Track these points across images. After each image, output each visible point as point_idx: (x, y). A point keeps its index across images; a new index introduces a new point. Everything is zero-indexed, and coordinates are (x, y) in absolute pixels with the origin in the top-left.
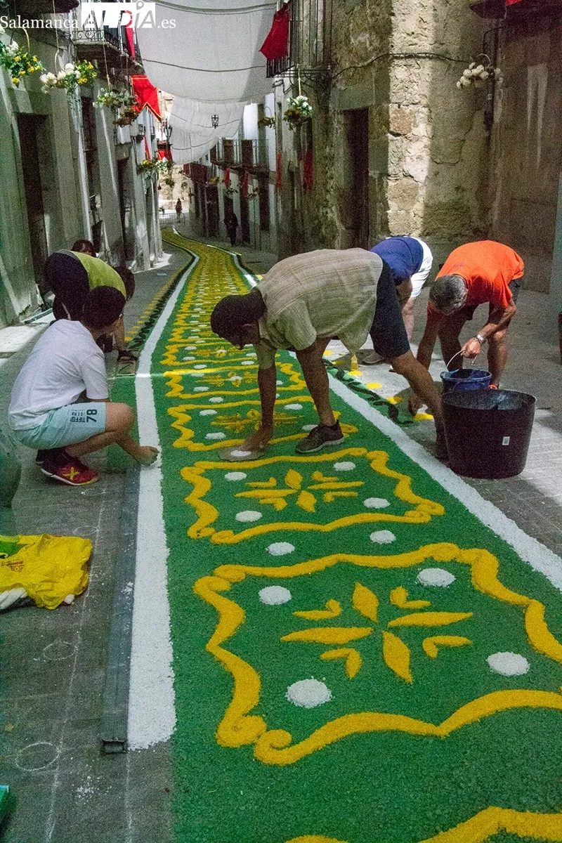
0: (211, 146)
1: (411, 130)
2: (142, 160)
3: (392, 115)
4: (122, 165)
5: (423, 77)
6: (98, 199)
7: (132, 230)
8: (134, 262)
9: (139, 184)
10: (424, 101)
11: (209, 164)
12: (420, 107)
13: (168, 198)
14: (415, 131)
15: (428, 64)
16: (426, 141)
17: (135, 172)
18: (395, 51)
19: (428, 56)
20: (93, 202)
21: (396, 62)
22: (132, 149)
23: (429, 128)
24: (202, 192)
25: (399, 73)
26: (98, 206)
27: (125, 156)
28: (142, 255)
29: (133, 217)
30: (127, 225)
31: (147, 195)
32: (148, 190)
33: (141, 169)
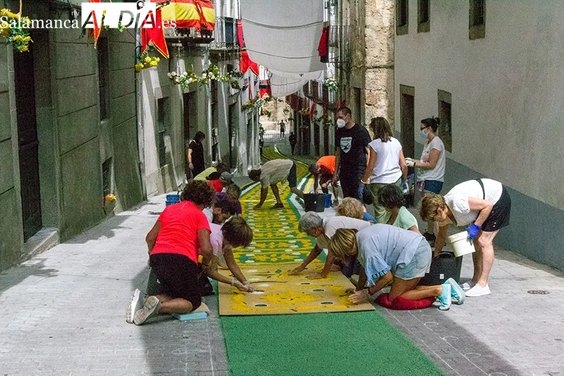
0: (303, 83)
1: (377, 103)
2: (246, 101)
3: (367, 96)
4: (232, 108)
5: (383, 77)
6: (216, 130)
7: (236, 149)
8: (236, 169)
9: (242, 118)
10: (384, 89)
11: (303, 96)
12: (382, 92)
13: (273, 120)
14: (379, 103)
15: (385, 70)
16: (385, 108)
17: (240, 111)
18: (367, 65)
19: (385, 67)
20: (213, 132)
21: (368, 70)
22: (239, 96)
23: (387, 102)
24: (300, 117)
25: (370, 75)
26: (216, 134)
27: (234, 102)
28: (242, 165)
29: (237, 140)
30: (233, 145)
31: (248, 125)
32: (249, 121)
33: (244, 108)
